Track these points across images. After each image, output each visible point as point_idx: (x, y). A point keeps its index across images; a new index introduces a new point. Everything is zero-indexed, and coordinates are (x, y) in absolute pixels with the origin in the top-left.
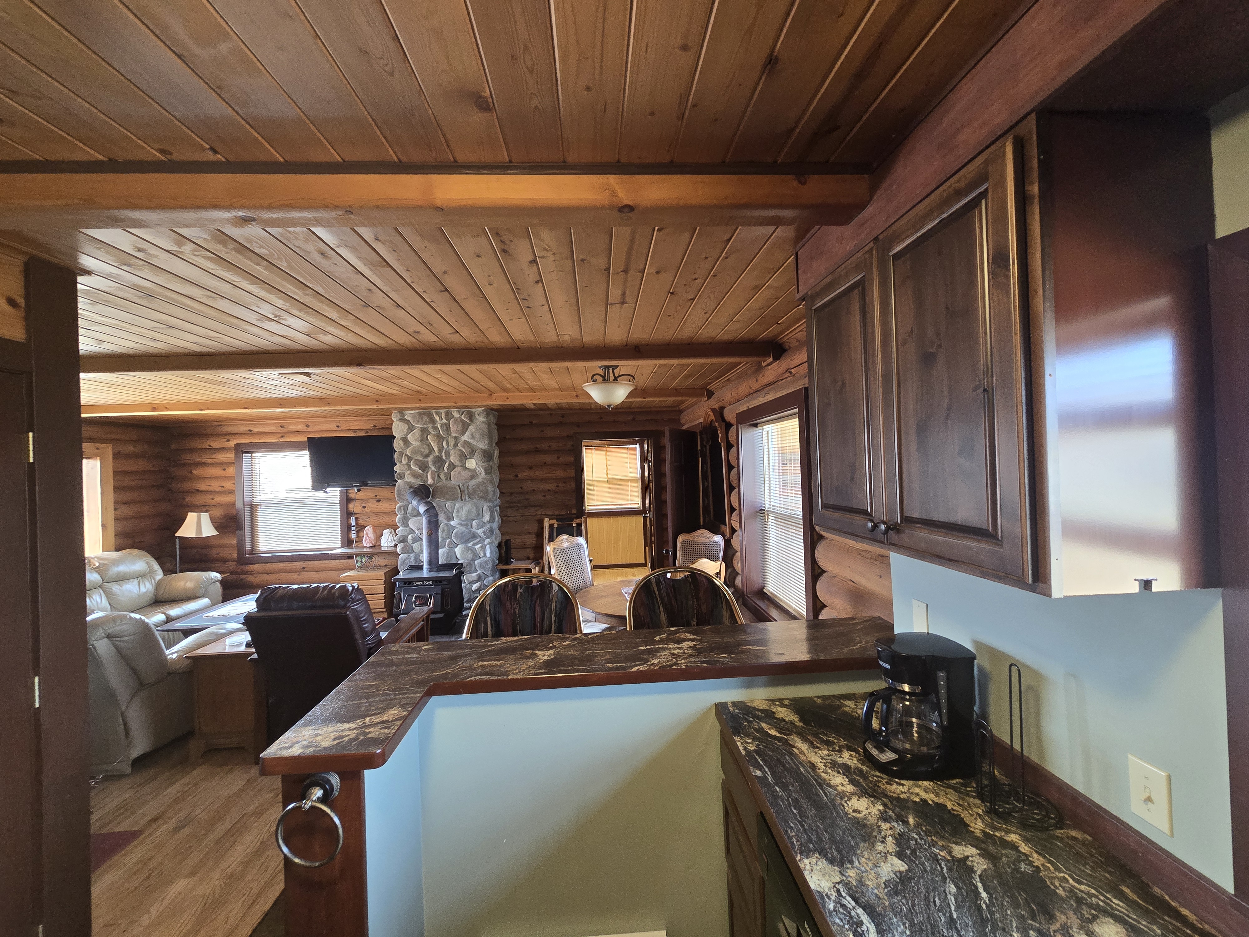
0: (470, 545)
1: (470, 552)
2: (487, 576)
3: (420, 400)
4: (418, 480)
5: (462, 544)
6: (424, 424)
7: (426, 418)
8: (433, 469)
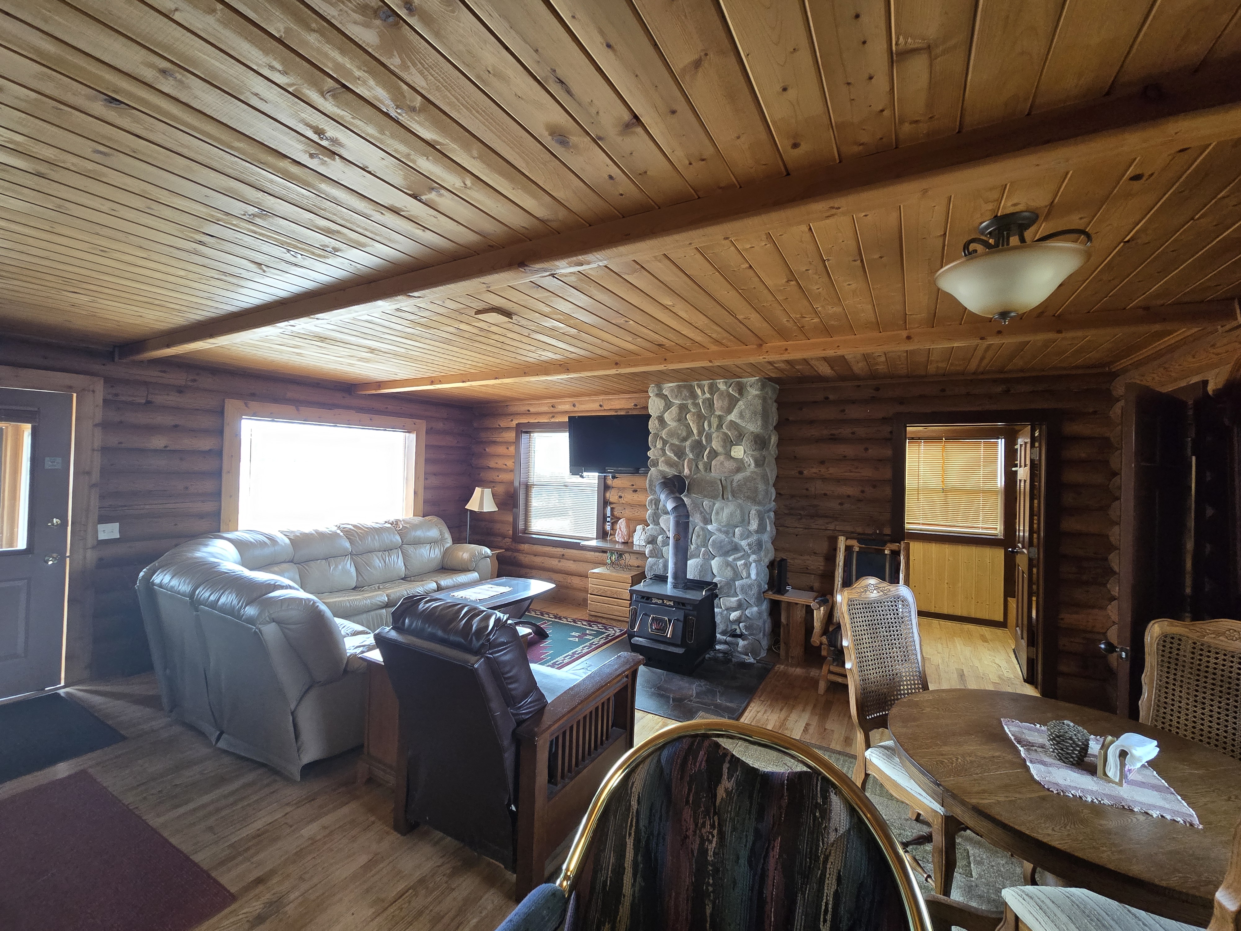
0: (730, 559)
1: (729, 568)
2: (749, 605)
4: (672, 469)
5: (720, 556)
7: (685, 393)
8: (691, 456)
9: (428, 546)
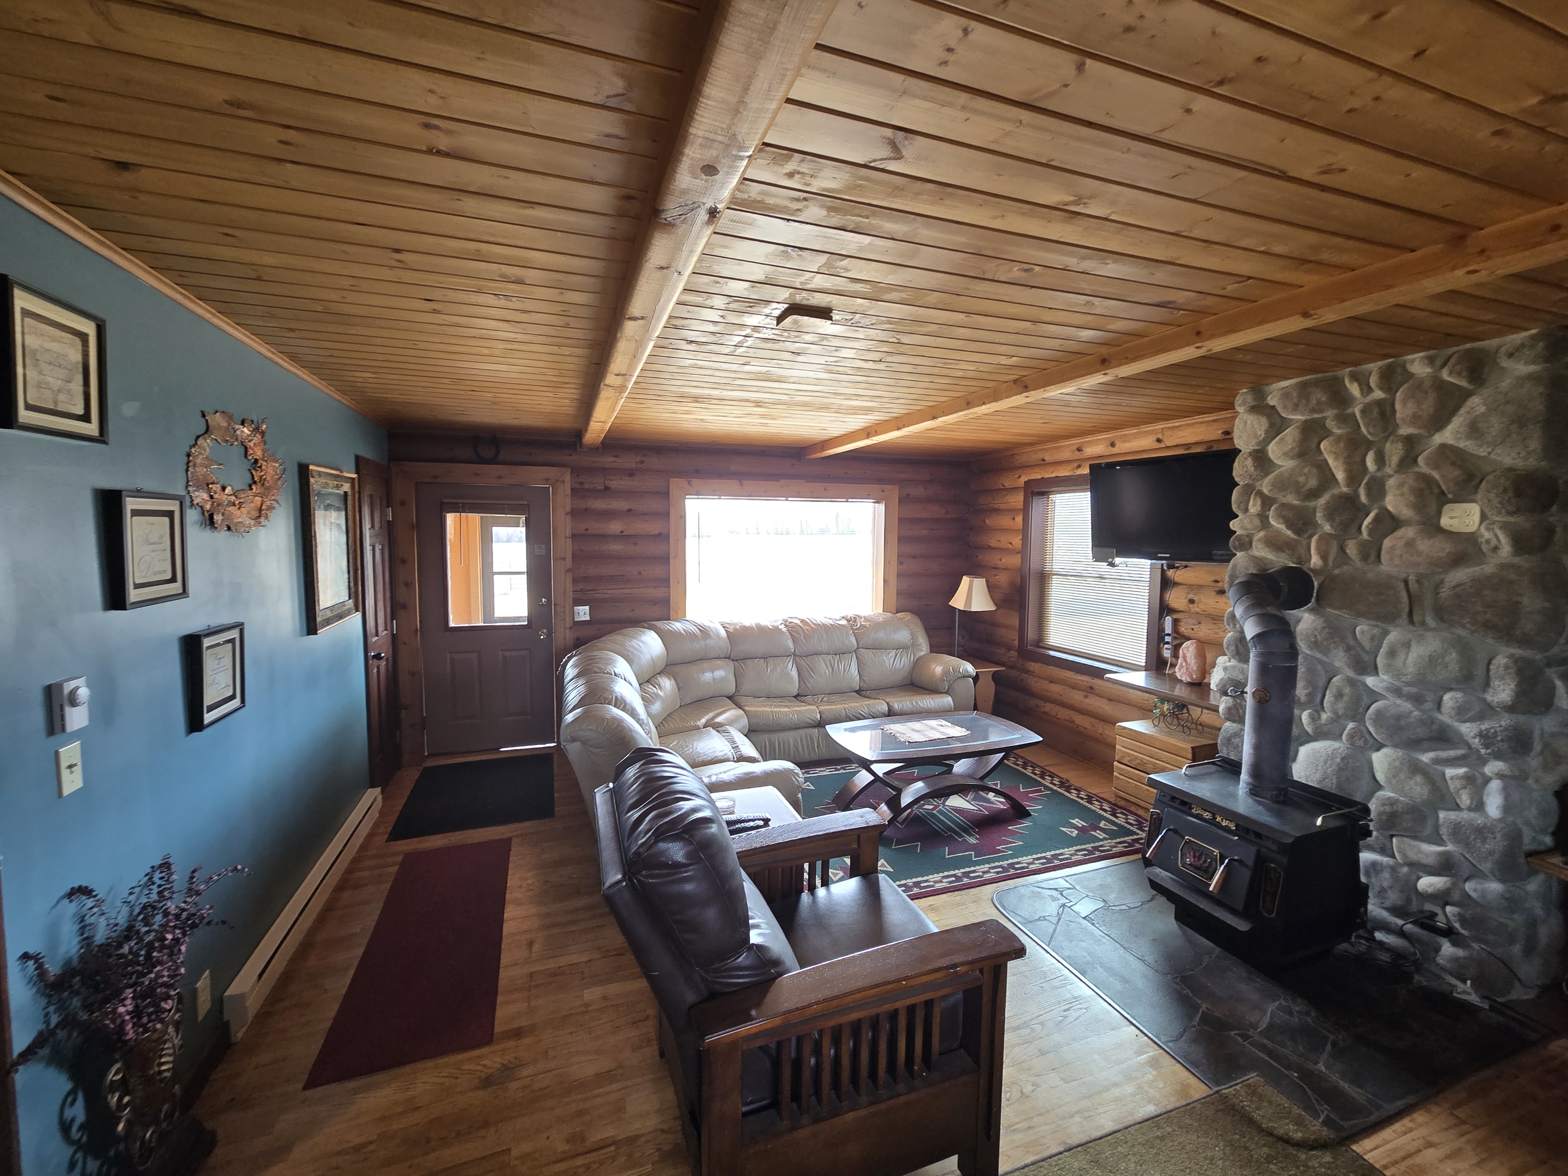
0: (1426, 758)
1: (1419, 778)
2: (1475, 874)
3: (1198, 333)
4: (1283, 555)
5: (1396, 746)
6: (1313, 411)
8: (1327, 528)
9: (893, 653)
